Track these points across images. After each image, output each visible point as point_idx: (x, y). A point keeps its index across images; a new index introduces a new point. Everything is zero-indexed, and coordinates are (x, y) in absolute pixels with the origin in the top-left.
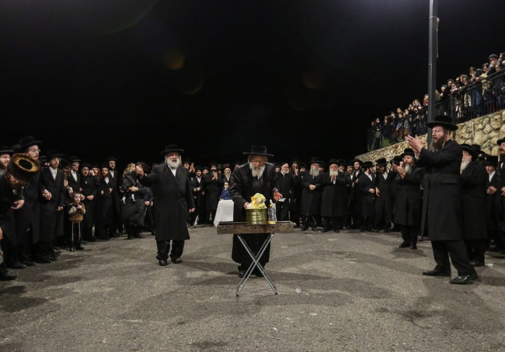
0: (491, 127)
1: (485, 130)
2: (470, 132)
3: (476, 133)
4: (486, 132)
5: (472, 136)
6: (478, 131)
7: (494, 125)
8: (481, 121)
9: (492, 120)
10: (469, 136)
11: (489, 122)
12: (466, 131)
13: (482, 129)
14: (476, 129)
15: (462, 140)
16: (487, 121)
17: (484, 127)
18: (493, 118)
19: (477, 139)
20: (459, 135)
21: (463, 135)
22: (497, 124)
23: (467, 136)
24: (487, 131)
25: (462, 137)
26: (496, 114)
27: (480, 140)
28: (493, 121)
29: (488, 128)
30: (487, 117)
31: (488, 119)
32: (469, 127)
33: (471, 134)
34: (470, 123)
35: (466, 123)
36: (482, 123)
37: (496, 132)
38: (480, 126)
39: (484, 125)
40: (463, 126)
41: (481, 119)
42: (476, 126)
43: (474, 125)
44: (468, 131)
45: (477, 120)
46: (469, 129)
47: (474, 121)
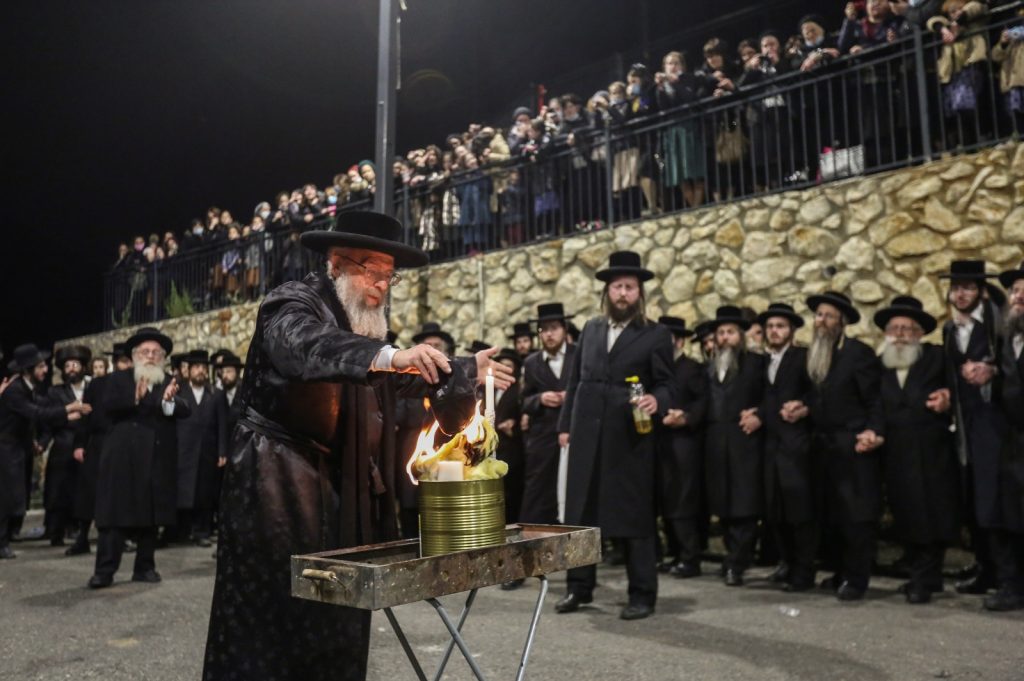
0: (534, 276)
1: (513, 283)
2: (470, 287)
3: (490, 289)
4: (517, 288)
5: (478, 295)
6: (495, 283)
7: (540, 271)
8: (504, 261)
9: (534, 259)
10: (468, 295)
11: (527, 264)
12: (460, 284)
13: (507, 281)
14: (492, 280)
15: (449, 304)
16: (519, 261)
17: (512, 275)
18: (536, 254)
19: (493, 303)
20: (437, 292)
21: (451, 293)
22: (547, 270)
23: (462, 295)
24: (523, 287)
25: (448, 298)
26: (547, 247)
27: (501, 307)
28: (537, 263)
29: (522, 278)
30: (519, 252)
31: (522, 257)
32: (468, 273)
33: (475, 291)
34: (473, 264)
35: (462, 263)
36: (505, 266)
37: (544, 289)
38: (501, 273)
39: (512, 270)
40: (450, 271)
41: (502, 257)
42: (489, 272)
43: (484, 269)
44: (464, 283)
45: (491, 257)
46: (468, 277)
47: (483, 260)
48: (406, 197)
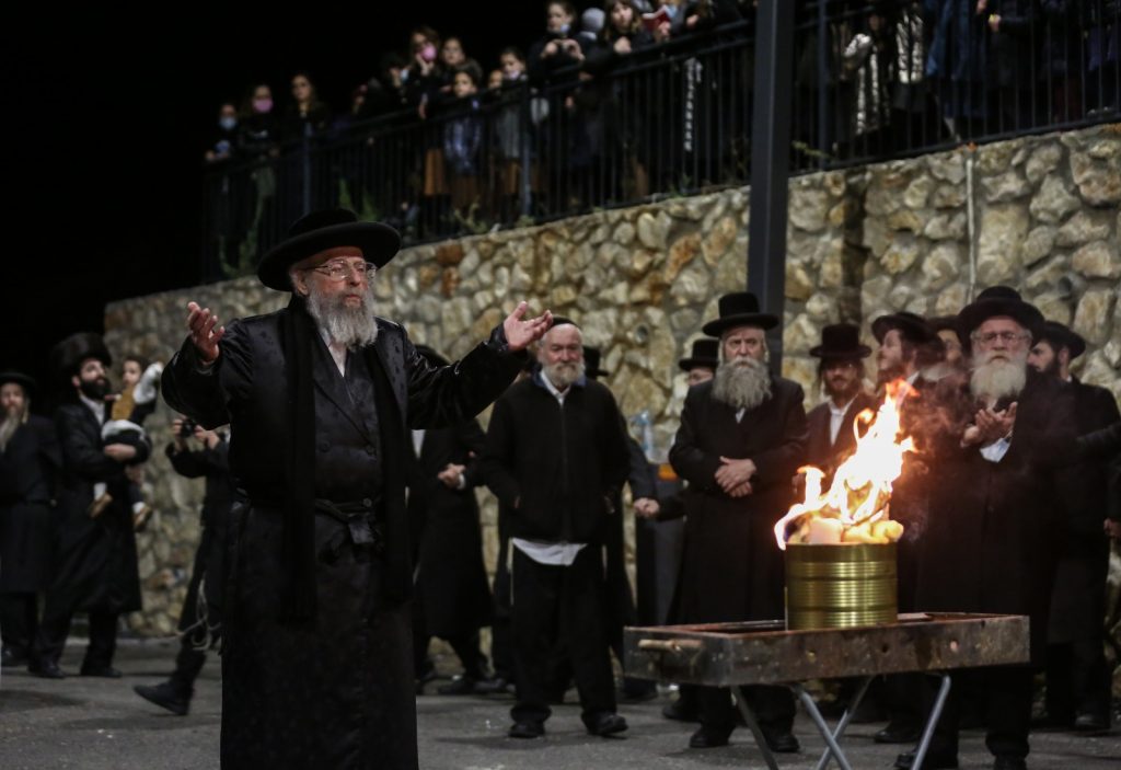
0: (1076, 192)
1: (1035, 204)
2: (949, 210)
3: (989, 215)
4: (1042, 216)
5: (965, 228)
6: (998, 204)
7: (1087, 182)
8: (1015, 161)
9: (1076, 158)
10: (944, 226)
11: (1062, 168)
12: (928, 202)
13: (1022, 200)
14: (991, 199)
15: (906, 245)
16: (1046, 162)
17: (1034, 190)
18: (1081, 149)
19: (995, 246)
20: (884, 217)
21: (910, 221)
22: (1102, 183)
23: (933, 226)
24: (1054, 213)
25: (905, 231)
26: (1101, 135)
27: (1010, 253)
28: (1083, 167)
29: (1054, 196)
30: (1048, 143)
31: (1053, 152)
32: (946, 182)
33: (961, 218)
34: (956, 164)
35: (935, 161)
36: (1020, 168)
37: (1094, 222)
38: (1012, 184)
39: (1034, 179)
40: (909, 176)
41: (1015, 151)
42: (987, 181)
43: (977, 174)
44: (938, 202)
45: (990, 151)
46: (945, 190)
47: (975, 157)
48: (823, 18)
